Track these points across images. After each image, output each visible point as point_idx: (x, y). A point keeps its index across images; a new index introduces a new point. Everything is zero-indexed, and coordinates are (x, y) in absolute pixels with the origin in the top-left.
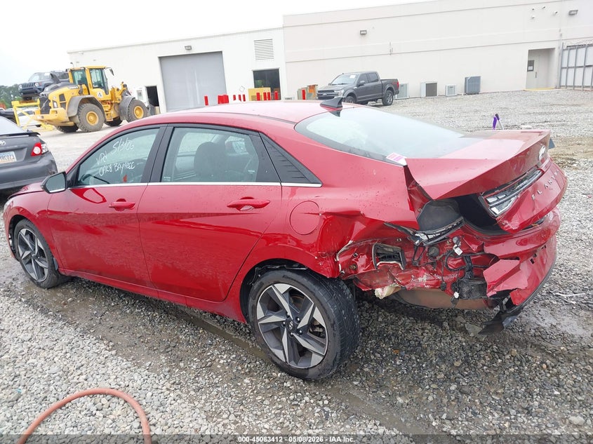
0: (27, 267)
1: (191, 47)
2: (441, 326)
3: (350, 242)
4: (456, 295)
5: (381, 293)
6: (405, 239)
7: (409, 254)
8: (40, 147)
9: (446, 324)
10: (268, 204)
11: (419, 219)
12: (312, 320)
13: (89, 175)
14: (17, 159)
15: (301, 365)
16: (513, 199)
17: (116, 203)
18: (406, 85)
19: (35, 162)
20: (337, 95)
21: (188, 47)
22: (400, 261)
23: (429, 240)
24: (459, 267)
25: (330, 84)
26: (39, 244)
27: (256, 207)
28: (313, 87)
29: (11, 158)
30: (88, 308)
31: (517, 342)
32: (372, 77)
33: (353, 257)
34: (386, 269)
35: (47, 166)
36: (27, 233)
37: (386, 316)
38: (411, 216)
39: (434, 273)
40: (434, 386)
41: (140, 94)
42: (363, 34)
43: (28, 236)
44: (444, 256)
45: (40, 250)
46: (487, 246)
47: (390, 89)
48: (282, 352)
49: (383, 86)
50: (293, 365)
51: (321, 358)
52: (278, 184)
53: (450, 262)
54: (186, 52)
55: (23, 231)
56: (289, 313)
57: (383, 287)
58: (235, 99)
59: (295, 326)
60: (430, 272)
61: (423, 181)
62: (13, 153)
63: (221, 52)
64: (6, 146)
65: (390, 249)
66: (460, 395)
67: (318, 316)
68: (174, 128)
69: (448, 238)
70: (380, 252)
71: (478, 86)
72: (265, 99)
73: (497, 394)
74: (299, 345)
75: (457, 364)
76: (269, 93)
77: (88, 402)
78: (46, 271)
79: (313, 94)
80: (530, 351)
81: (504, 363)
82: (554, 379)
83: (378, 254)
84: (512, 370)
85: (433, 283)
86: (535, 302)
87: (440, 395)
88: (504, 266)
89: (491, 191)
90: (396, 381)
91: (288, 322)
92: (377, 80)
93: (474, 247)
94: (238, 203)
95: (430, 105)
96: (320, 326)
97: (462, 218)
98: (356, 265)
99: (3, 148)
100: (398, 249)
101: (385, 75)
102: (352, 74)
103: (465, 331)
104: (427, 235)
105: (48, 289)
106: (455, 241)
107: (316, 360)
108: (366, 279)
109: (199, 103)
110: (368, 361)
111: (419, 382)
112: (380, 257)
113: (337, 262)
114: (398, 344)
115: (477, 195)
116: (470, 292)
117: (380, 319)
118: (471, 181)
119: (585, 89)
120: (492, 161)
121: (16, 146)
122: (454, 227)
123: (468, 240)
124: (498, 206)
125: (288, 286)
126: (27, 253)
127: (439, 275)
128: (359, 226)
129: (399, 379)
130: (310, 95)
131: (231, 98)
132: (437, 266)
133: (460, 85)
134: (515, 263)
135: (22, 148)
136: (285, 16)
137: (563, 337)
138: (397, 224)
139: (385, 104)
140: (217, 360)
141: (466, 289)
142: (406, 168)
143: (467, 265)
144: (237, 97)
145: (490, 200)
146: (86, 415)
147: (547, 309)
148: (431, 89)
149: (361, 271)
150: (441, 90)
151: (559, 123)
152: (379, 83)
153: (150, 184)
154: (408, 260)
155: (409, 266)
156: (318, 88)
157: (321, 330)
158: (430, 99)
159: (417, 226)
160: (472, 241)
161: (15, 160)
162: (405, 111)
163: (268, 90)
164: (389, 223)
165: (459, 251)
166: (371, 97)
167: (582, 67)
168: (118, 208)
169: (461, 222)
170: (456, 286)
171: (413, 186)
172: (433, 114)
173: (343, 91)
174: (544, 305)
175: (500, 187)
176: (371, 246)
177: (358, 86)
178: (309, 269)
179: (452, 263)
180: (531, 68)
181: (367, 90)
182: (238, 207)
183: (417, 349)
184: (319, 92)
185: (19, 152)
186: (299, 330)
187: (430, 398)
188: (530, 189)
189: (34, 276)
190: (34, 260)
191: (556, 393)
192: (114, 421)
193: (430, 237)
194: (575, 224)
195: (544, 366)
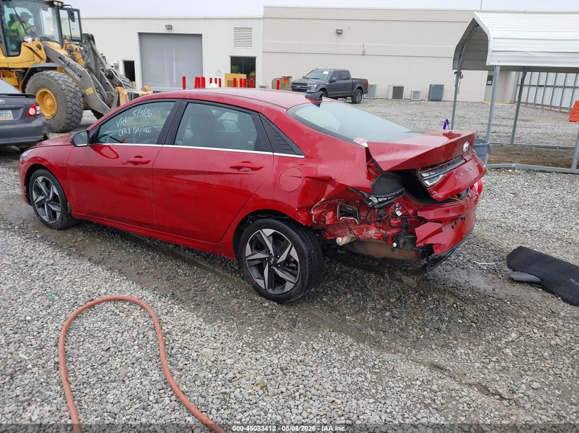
0: (40, 210)
1: (171, 26)
2: (384, 277)
3: (323, 199)
4: (395, 245)
5: (341, 241)
6: (362, 201)
7: (364, 214)
8: (35, 109)
9: (387, 275)
10: (262, 168)
11: (373, 187)
12: (289, 256)
13: (106, 135)
14: (14, 117)
15: (277, 291)
16: (441, 176)
17: (133, 159)
18: (375, 86)
19: (30, 122)
20: (310, 88)
21: (169, 26)
22: (357, 218)
23: (379, 203)
24: (399, 226)
25: (304, 78)
26: (55, 190)
27: (253, 169)
28: (287, 79)
29: (8, 116)
30: (96, 246)
31: (439, 291)
32: (344, 74)
33: (323, 212)
34: (346, 223)
35: (40, 127)
36: (44, 180)
37: (342, 268)
38: (367, 183)
39: (380, 228)
40: (373, 312)
41: (117, 67)
42: (339, 33)
43: (44, 184)
44: (388, 217)
45: (54, 195)
46: (420, 211)
47: (360, 88)
48: (263, 281)
49: (353, 85)
50: (270, 291)
51: (293, 285)
52: (271, 153)
53: (392, 222)
54: (165, 31)
55: (40, 179)
56: (272, 252)
57: (342, 237)
58: (211, 82)
59: (275, 261)
60: (377, 227)
61: (378, 159)
62: (10, 112)
63: (201, 35)
64: (4, 105)
65: (350, 208)
66: (392, 319)
67: (294, 254)
68: (188, 103)
69: (393, 203)
70: (343, 210)
71: (441, 93)
72: (241, 86)
73: (418, 319)
74: (277, 276)
75: (392, 300)
76: (245, 80)
77: (111, 306)
78: (58, 215)
79: (287, 85)
80: (447, 296)
81: (427, 302)
82: (461, 313)
83: (341, 212)
84: (432, 306)
85: (379, 235)
86: (457, 266)
87: (377, 318)
88: (430, 227)
89: (425, 169)
90: (347, 307)
91: (270, 259)
92: (348, 79)
93: (411, 212)
94: (239, 165)
95: (396, 108)
96: (295, 262)
97: (403, 189)
98: (325, 218)
99: (2, 106)
100: (356, 209)
101: (356, 74)
102: (326, 70)
103: (400, 281)
104: (377, 198)
105: (58, 230)
106: (397, 206)
107: (289, 287)
108: (330, 229)
109: (175, 82)
110: (326, 294)
111: (364, 309)
112: (343, 213)
113: (312, 214)
114: (350, 285)
115: (415, 170)
116: (404, 243)
117: (337, 269)
118: (410, 159)
119: (536, 106)
120: (427, 147)
121: (13, 106)
122: (397, 195)
123: (407, 206)
124: (430, 180)
125: (274, 231)
126: (41, 198)
127: (383, 229)
128: (330, 188)
129: (349, 306)
130: (284, 85)
131: (207, 81)
132: (383, 222)
133: (425, 91)
134: (439, 225)
135: (19, 108)
136: (266, 7)
137: (472, 290)
138: (358, 189)
139: (354, 102)
140: (210, 287)
141: (402, 241)
142: (367, 149)
143: (404, 225)
144: (213, 81)
145: (424, 175)
146: (112, 315)
147: (465, 271)
148: (398, 92)
149: (328, 223)
150: (407, 93)
151: (505, 135)
152: (350, 81)
153: (164, 146)
154: (362, 218)
155: (362, 222)
156: (293, 80)
157: (294, 265)
158: (396, 102)
159: (371, 192)
160: (410, 207)
161: (12, 118)
162: (372, 110)
163: (244, 76)
164: (352, 187)
165: (399, 213)
166: (341, 94)
167: (535, 86)
168: (135, 163)
169: (402, 192)
170: (395, 238)
171: (371, 163)
172: (397, 115)
173: (315, 86)
174: (463, 269)
175: (431, 167)
176: (337, 204)
177: (331, 82)
178: (290, 218)
179: (394, 222)
180: (490, 82)
181: (338, 87)
182: (238, 168)
183: (364, 289)
184: (293, 83)
185: (16, 111)
186: (278, 264)
187: (370, 319)
188: (454, 171)
189: (45, 218)
190: (47, 204)
191: (460, 321)
192: (134, 319)
193: (380, 200)
194: (499, 215)
195: (455, 306)
